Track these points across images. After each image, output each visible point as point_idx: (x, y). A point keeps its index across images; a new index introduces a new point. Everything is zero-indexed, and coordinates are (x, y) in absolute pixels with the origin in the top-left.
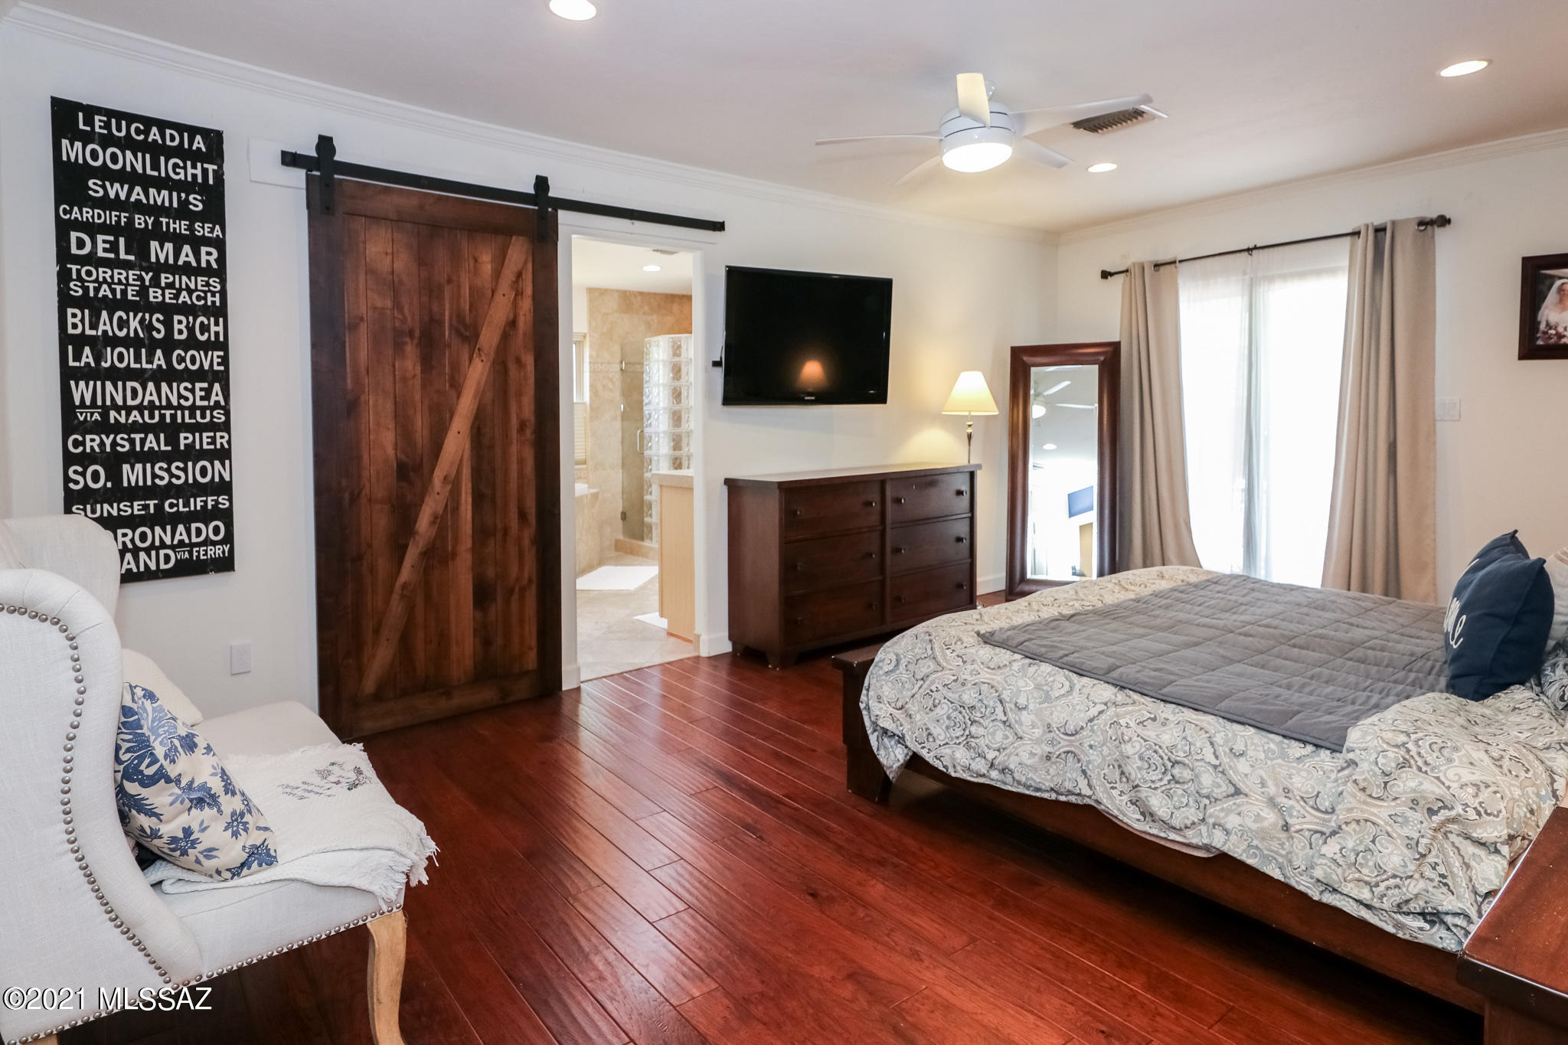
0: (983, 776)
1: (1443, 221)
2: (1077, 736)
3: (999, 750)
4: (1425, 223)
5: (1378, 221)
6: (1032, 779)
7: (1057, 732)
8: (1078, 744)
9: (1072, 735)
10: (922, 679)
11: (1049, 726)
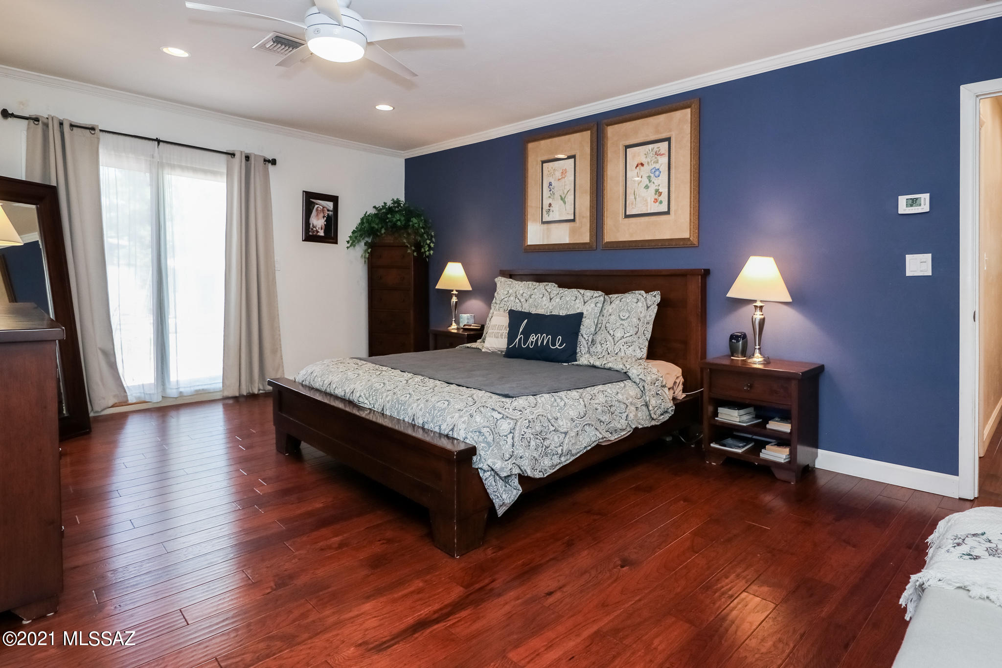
0: (560, 463)
1: (274, 162)
2: (586, 416)
3: (560, 446)
4: (266, 161)
5: (248, 151)
6: (578, 448)
7: (578, 419)
8: (588, 419)
9: (584, 416)
10: (511, 433)
11: (572, 419)
